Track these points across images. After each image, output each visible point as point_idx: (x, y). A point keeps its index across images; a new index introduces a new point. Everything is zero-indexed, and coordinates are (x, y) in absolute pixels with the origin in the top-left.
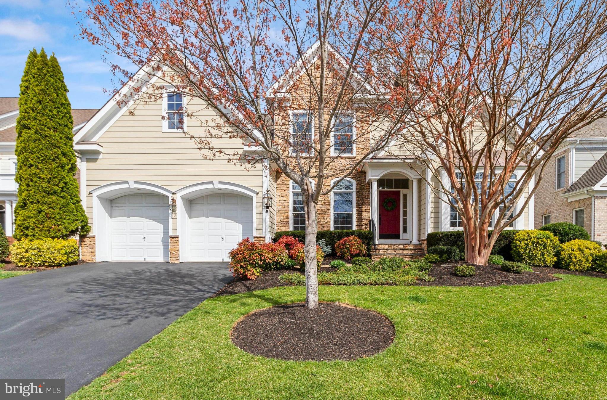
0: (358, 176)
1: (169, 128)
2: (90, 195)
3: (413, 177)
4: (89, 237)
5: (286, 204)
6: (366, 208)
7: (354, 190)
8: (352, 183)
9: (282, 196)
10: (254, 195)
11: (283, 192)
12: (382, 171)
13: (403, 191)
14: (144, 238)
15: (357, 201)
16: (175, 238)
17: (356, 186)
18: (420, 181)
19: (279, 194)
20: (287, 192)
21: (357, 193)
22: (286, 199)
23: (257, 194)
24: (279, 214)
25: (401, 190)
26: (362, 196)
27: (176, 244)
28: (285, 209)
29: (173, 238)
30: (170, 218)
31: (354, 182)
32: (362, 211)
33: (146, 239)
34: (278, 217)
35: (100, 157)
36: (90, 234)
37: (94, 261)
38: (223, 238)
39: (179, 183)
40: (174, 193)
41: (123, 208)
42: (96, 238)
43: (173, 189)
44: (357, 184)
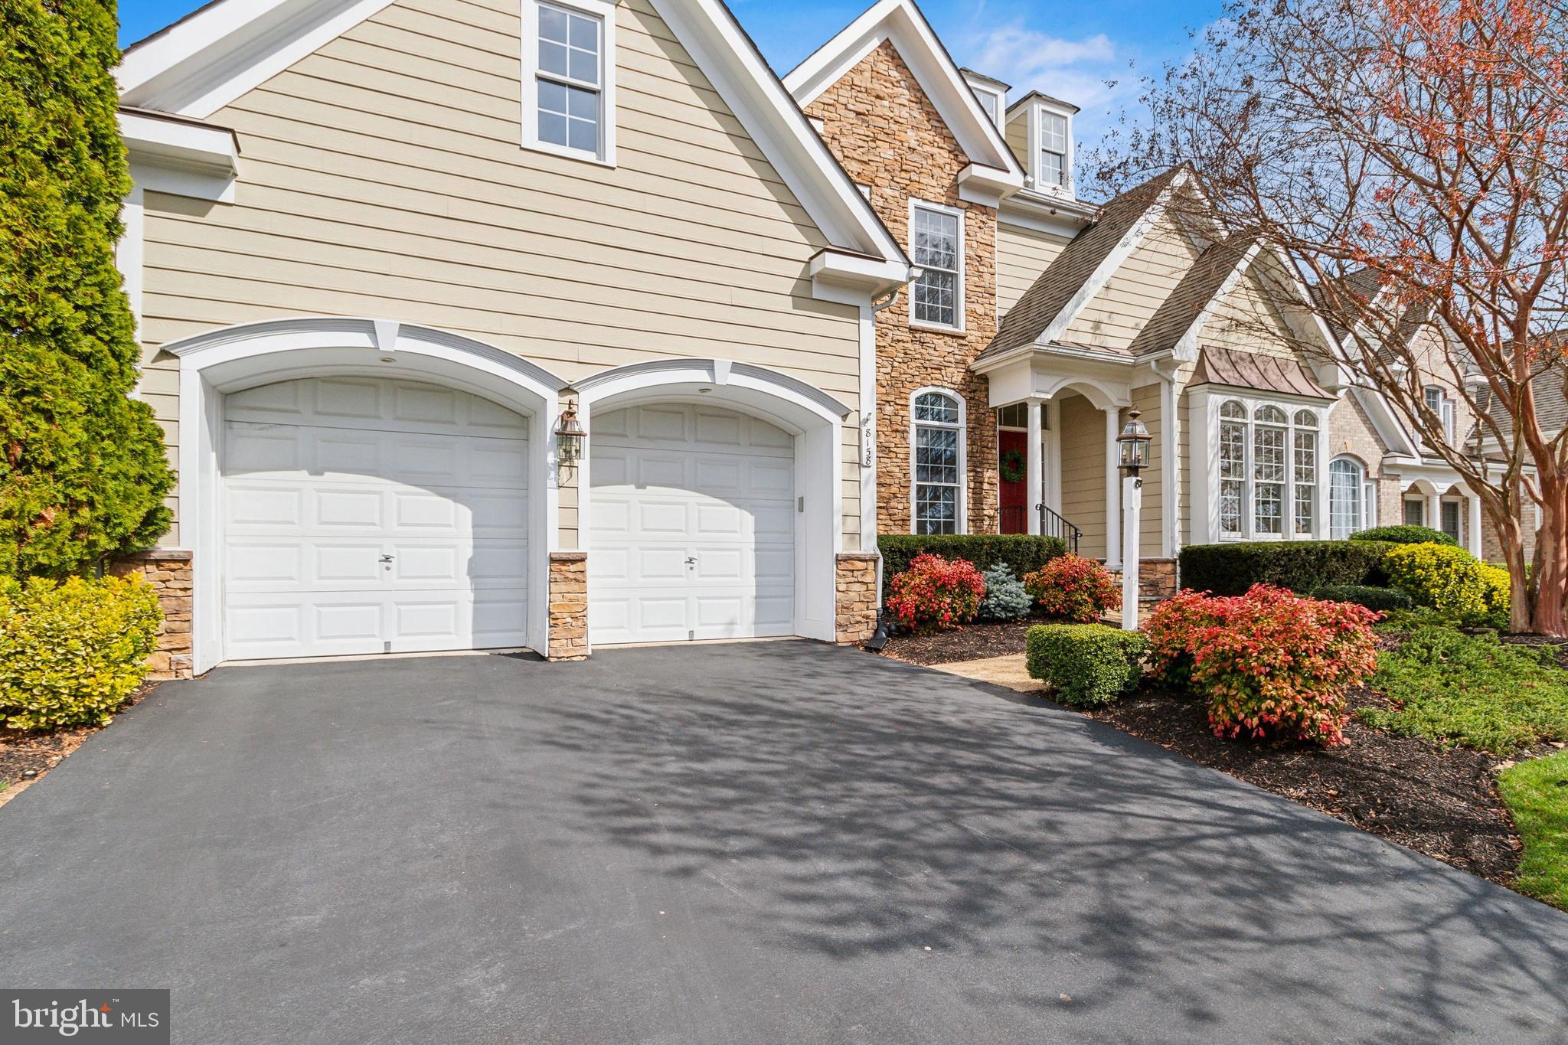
0: (973, 386)
1: (540, 139)
2: (166, 363)
4: (158, 563)
6: (990, 473)
7: (962, 423)
8: (957, 404)
10: (835, 419)
12: (1057, 379)
14: (387, 559)
15: (971, 455)
16: (573, 561)
17: (969, 414)
21: (971, 431)
23: (845, 417)
26: (982, 441)
27: (575, 587)
29: (564, 561)
30: (551, 483)
31: (963, 403)
32: (982, 483)
33: (393, 564)
35: (229, 194)
36: (164, 546)
37: (187, 674)
38: (691, 561)
39: (587, 354)
40: (568, 390)
41: (288, 431)
42: (196, 563)
43: (568, 374)
44: (969, 408)
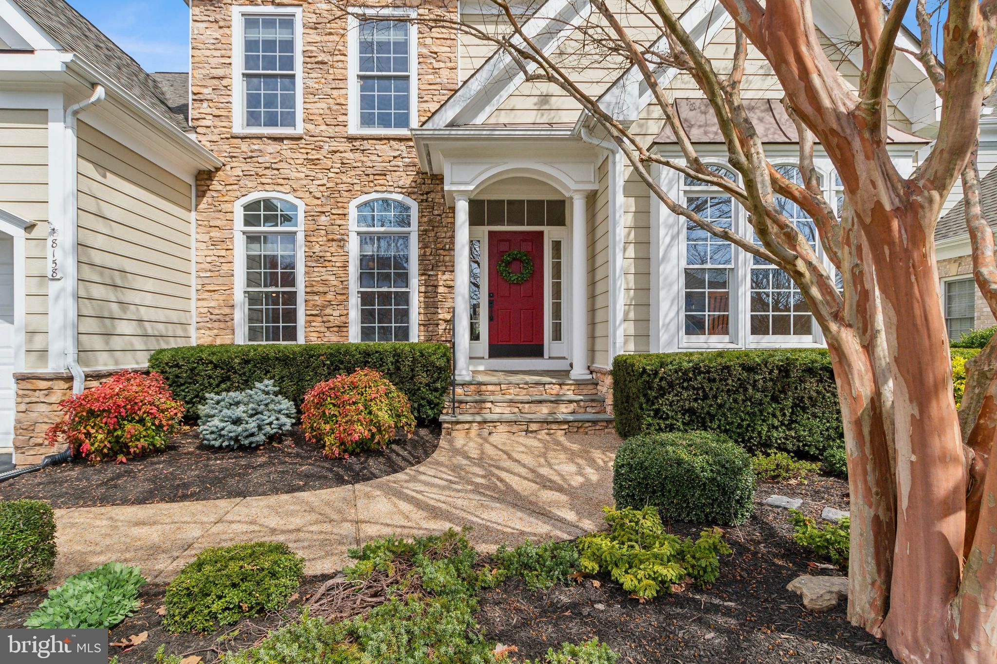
0: (425, 188)
3: (573, 186)
5: (225, 267)
6: (447, 276)
7: (414, 229)
8: (408, 209)
9: (214, 243)
11: (215, 234)
12: (481, 168)
13: (550, 233)
15: (422, 258)
17: (420, 217)
18: (592, 199)
19: (206, 238)
20: (226, 234)
21: (423, 235)
22: (223, 253)
23: (29, 229)
24: (206, 295)
25: (545, 229)
26: (435, 242)
28: (221, 280)
31: (414, 206)
32: (436, 287)
34: (200, 303)
44: (421, 211)
